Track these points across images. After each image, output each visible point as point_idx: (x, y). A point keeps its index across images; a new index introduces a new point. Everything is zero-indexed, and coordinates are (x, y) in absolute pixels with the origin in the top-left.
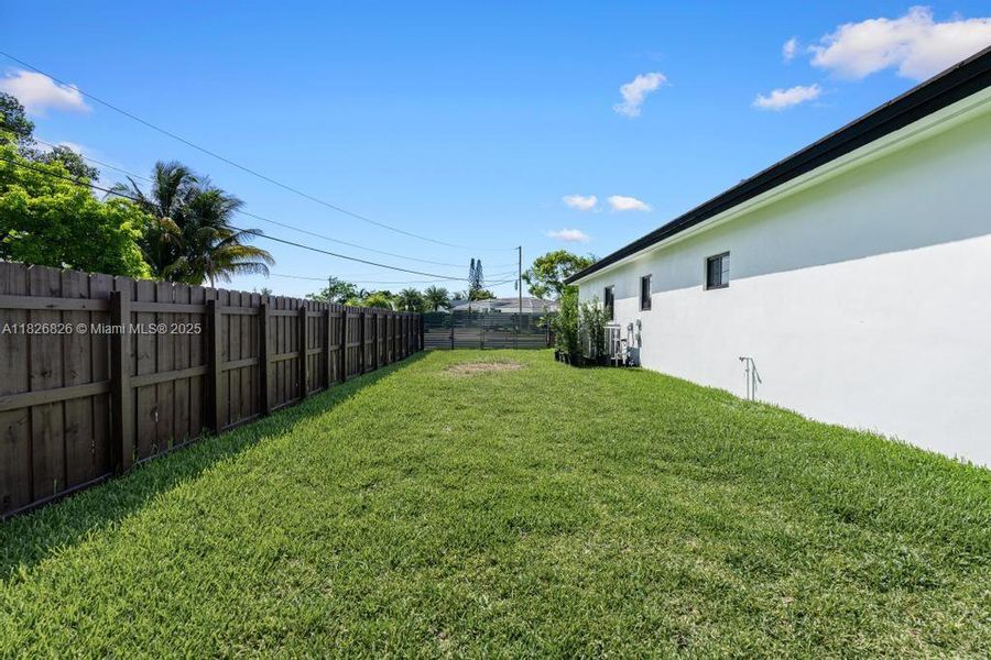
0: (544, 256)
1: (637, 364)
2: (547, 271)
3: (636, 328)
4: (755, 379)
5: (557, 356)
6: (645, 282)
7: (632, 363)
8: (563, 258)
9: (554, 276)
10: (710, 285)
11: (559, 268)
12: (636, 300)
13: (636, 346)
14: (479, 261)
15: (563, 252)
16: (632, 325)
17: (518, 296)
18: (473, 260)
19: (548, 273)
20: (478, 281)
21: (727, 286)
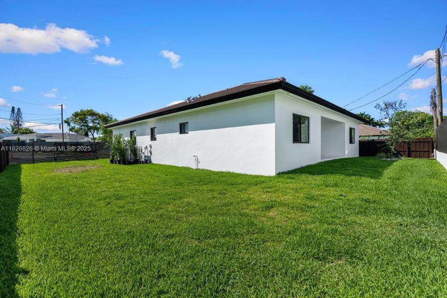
0: (79, 111)
1: (150, 162)
2: (81, 119)
3: (149, 148)
4: (198, 162)
5: (112, 162)
6: (152, 130)
7: (148, 161)
8: (92, 113)
9: (86, 122)
10: (181, 132)
11: (89, 118)
12: (149, 137)
13: (149, 155)
14: (19, 109)
15: (91, 110)
16: (147, 147)
17: (62, 132)
18: (13, 108)
19: (82, 120)
20: (18, 122)
21: (188, 133)
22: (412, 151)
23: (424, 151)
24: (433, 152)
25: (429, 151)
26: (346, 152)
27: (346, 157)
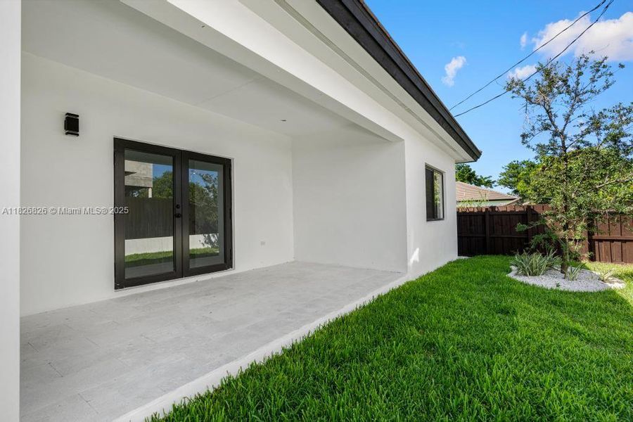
26: (414, 257)
27: (411, 276)
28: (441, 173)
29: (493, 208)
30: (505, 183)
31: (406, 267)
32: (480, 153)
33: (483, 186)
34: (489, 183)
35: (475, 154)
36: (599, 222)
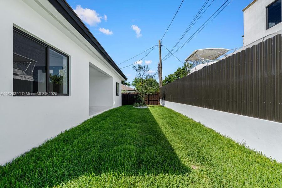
22: (150, 101)
23: (156, 101)
24: (159, 101)
25: (158, 101)
26: (114, 103)
27: (114, 107)
28: (119, 84)
29: (130, 93)
30: (134, 85)
31: (113, 105)
32: (127, 79)
33: (127, 86)
34: (129, 85)
35: (126, 79)
36: (150, 97)
